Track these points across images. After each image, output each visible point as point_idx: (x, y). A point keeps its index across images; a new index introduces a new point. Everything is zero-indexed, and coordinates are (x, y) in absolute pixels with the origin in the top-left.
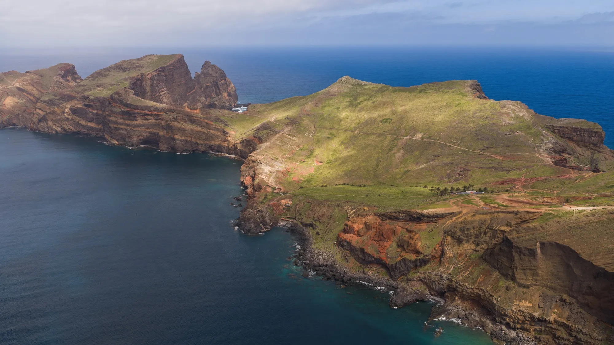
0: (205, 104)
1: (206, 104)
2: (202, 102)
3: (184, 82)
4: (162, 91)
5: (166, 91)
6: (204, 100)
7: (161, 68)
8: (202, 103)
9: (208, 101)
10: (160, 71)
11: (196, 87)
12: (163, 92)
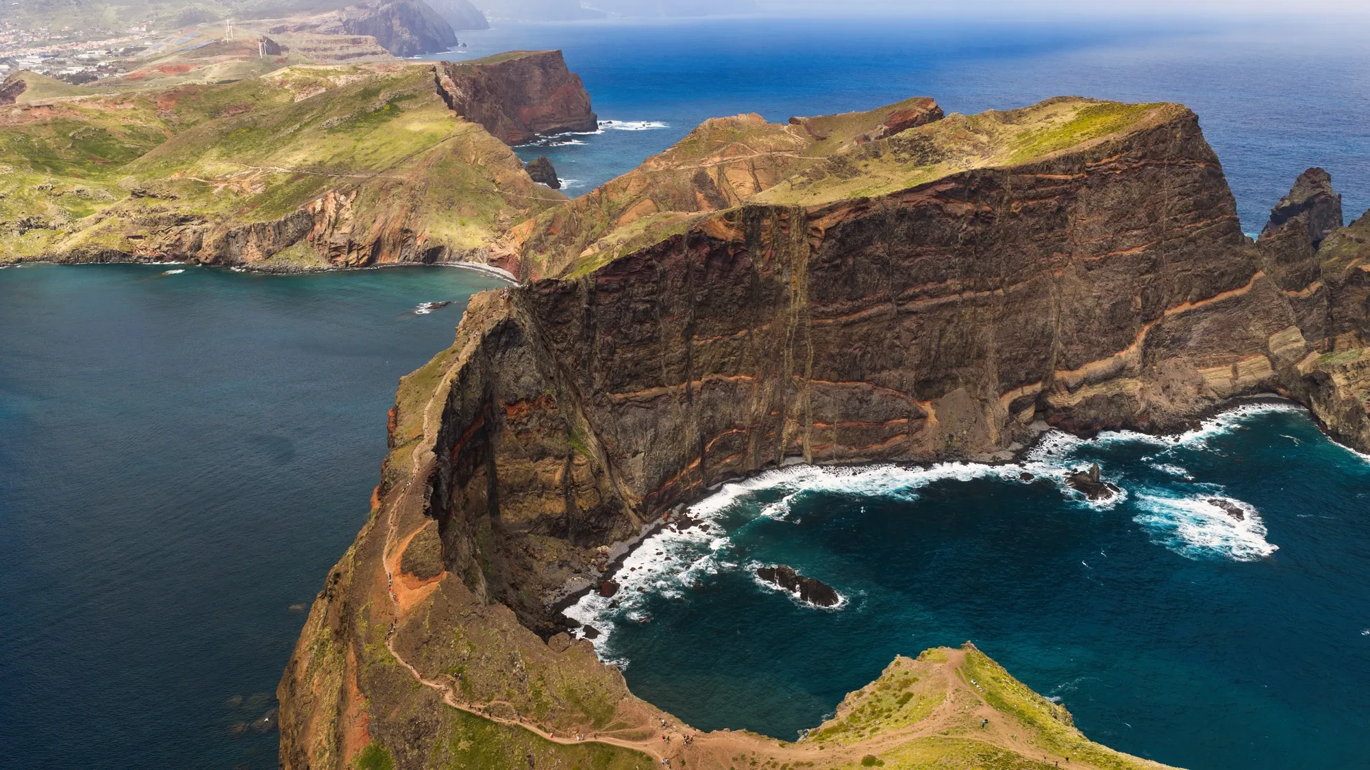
0: (1290, 367)
1: (1300, 367)
2: (1277, 358)
3: (1137, 252)
4: (925, 293)
5: (955, 292)
6: (1295, 345)
7: (952, 178)
8: (1274, 361)
9: (1315, 355)
10: (940, 195)
11: (1260, 274)
12: (932, 296)
